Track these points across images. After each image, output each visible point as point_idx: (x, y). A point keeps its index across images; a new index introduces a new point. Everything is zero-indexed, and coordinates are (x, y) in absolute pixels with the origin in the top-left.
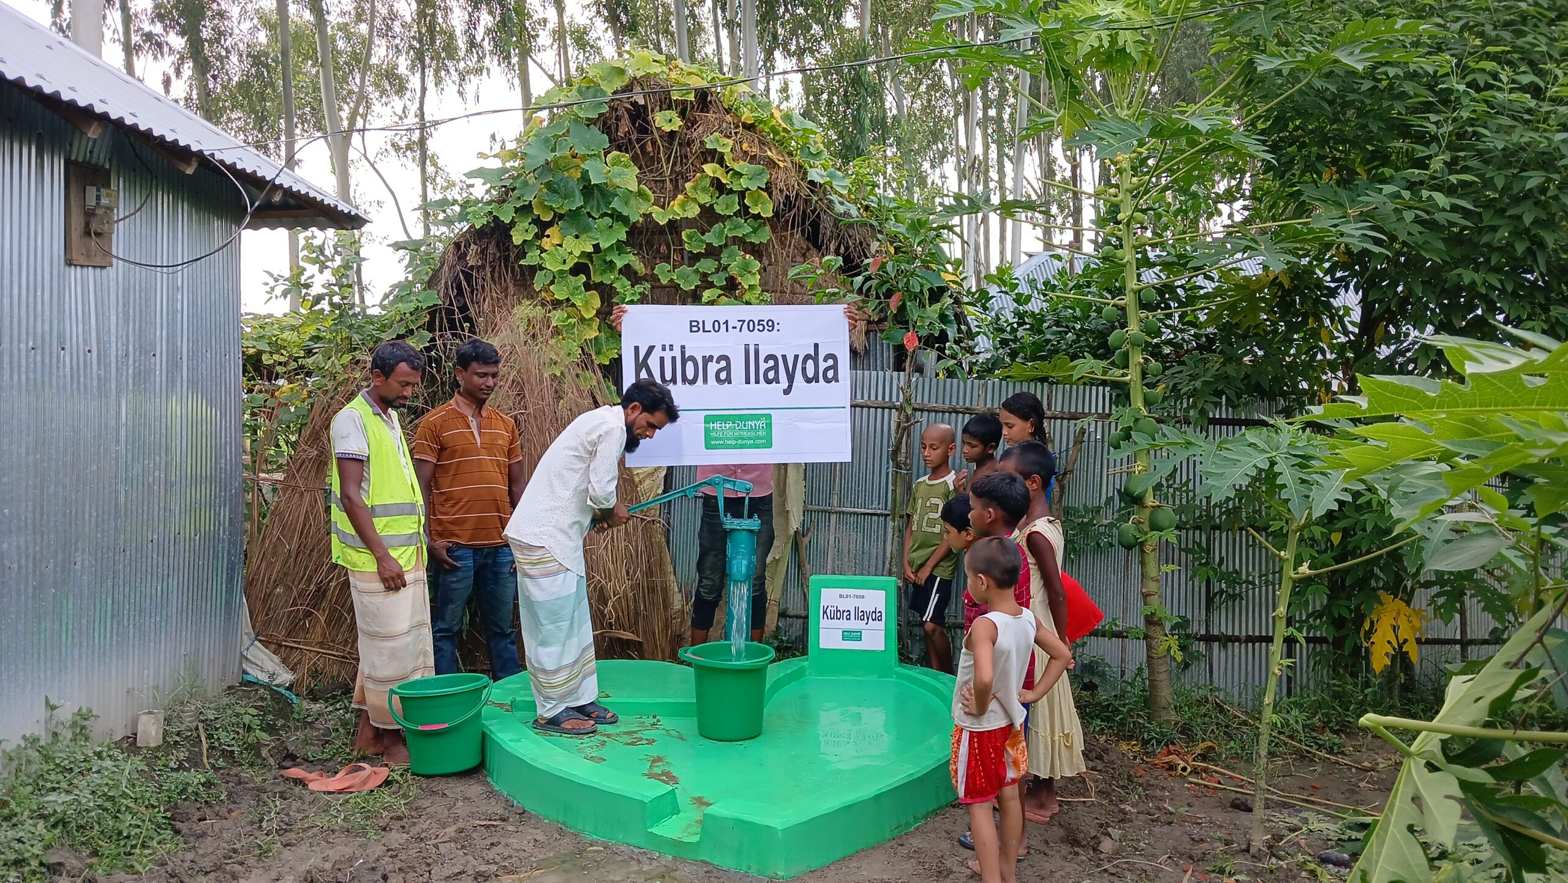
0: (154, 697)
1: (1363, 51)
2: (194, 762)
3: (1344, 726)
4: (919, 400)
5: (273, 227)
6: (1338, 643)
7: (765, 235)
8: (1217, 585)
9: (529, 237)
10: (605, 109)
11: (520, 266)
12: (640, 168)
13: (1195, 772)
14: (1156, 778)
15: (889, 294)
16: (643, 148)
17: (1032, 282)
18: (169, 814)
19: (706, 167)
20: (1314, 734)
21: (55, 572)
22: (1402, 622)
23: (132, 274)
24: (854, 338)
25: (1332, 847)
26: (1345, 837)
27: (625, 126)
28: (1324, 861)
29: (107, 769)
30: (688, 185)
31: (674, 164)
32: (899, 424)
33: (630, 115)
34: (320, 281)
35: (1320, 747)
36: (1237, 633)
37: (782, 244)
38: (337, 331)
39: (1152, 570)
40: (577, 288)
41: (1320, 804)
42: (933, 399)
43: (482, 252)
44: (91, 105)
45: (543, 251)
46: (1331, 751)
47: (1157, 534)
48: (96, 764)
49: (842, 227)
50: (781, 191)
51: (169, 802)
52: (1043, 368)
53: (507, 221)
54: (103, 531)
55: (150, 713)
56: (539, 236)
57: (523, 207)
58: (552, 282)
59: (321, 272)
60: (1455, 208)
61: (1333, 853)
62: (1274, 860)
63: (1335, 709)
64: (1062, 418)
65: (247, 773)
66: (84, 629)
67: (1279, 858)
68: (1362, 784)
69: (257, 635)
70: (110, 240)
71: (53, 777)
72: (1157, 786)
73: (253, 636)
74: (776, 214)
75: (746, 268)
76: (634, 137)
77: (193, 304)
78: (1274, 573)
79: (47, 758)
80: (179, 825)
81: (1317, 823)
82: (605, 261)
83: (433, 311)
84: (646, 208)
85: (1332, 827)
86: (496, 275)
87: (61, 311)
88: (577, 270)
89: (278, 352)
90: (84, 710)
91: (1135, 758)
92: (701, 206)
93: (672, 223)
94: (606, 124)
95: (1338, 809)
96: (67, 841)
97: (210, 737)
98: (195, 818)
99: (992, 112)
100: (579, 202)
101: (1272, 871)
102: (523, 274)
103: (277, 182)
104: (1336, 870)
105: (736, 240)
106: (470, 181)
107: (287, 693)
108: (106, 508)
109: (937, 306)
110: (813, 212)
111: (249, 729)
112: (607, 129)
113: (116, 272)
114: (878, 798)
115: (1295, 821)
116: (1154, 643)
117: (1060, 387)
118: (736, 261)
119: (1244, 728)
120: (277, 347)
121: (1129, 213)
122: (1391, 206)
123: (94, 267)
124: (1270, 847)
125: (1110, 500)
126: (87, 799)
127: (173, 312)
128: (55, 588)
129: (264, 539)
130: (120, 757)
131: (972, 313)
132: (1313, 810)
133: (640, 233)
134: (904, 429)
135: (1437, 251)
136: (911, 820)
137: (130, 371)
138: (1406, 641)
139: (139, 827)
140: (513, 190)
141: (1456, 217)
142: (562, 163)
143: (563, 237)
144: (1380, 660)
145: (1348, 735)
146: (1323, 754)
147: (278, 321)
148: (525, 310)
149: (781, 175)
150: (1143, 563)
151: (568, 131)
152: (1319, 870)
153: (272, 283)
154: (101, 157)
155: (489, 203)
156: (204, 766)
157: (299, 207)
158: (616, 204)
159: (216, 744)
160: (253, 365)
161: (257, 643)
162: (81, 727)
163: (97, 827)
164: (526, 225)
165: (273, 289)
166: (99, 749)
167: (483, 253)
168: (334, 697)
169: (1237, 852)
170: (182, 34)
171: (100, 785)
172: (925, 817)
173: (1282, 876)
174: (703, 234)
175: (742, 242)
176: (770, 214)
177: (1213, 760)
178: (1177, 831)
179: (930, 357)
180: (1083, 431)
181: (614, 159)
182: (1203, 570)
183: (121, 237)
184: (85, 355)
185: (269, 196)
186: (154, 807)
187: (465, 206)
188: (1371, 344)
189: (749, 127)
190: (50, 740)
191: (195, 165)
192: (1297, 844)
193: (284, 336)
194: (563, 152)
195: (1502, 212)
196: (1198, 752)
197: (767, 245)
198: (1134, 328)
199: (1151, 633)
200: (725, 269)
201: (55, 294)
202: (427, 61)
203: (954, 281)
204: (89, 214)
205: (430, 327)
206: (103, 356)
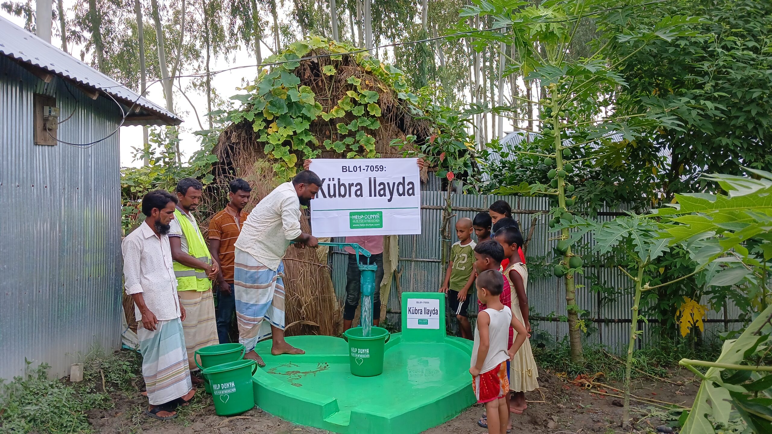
0: (79, 357)
1: (670, 32)
2: (99, 389)
3: (667, 363)
4: (454, 205)
5: (136, 125)
6: (664, 322)
7: (377, 125)
8: (603, 294)
9: (262, 128)
10: (298, 65)
11: (257, 142)
12: (316, 93)
13: (594, 387)
14: (575, 390)
15: (439, 153)
16: (317, 84)
17: (509, 147)
18: (86, 415)
19: (348, 93)
20: (653, 368)
21: (30, 296)
22: (695, 311)
23: (67, 149)
24: (422, 175)
25: (663, 424)
26: (670, 419)
27: (308, 73)
28: (660, 431)
29: (55, 393)
30: (339, 102)
31: (333, 91)
32: (445, 217)
33: (311, 68)
34: (158, 151)
35: (656, 374)
36: (613, 318)
37: (386, 129)
38: (167, 175)
39: (571, 287)
40: (285, 153)
41: (657, 402)
42: (461, 204)
43: (238, 136)
44: (46, 67)
45: (268, 135)
46: (661, 376)
47: (573, 269)
48: (50, 391)
49: (415, 121)
50: (385, 104)
51: (86, 409)
52: (515, 188)
53: (251, 121)
54: (53, 275)
55: (76, 365)
56: (266, 127)
57: (259, 114)
58: (273, 150)
59: (159, 146)
60: (717, 109)
61: (664, 427)
63: (663, 355)
64: (525, 213)
65: (124, 394)
66: (44, 324)
67: (637, 430)
68: (677, 392)
69: (129, 325)
70: (56, 132)
71: (29, 397)
72: (576, 395)
73: (127, 326)
74: (383, 115)
75: (368, 142)
76: (312, 79)
77: (96, 163)
78: (631, 288)
79: (26, 388)
80: (91, 420)
81: (655, 412)
82: (299, 139)
83: (215, 165)
84: (319, 113)
85: (663, 414)
86: (246, 147)
87: (32, 168)
88: (285, 144)
89: (138, 186)
90: (44, 364)
91: (564, 381)
92: (346, 112)
93: (331, 120)
94: (299, 73)
95: (665, 404)
96: (36, 429)
97: (106, 376)
98: (99, 417)
99: (488, 64)
100: (286, 110)
102: (258, 146)
103: (138, 103)
105: (363, 128)
106: (232, 101)
108: (54, 263)
109: (462, 159)
110: (401, 114)
111: (126, 372)
112: (299, 75)
113: (59, 148)
114: (437, 403)
115: (644, 411)
116: (572, 323)
117: (524, 198)
118: (363, 138)
119: (618, 365)
120: (138, 184)
121: (557, 112)
122: (685, 108)
123: (48, 146)
124: (632, 424)
125: (549, 253)
126: (46, 408)
127: (87, 167)
128: (30, 304)
130: (62, 387)
131: (480, 162)
132: (653, 406)
133: (316, 125)
134: (447, 220)
135: (708, 129)
136: (454, 413)
137: (66, 196)
138: (697, 321)
139: (71, 421)
140: (253, 105)
141: (718, 113)
142: (277, 92)
143: (278, 128)
144: (685, 330)
145: (669, 368)
146: (657, 377)
147: (138, 170)
148: (260, 164)
149: (385, 96)
150: (566, 284)
151: (280, 76)
153: (135, 152)
154: (51, 92)
155: (242, 112)
156: (103, 391)
157: (148, 115)
158: (304, 111)
159: (110, 380)
160: (126, 192)
161: (129, 329)
162: (42, 372)
163: (51, 422)
164: (260, 122)
165: (136, 155)
166: (51, 383)
167: (239, 136)
169: (616, 427)
170: (90, 31)
171: (52, 401)
172: (461, 411)
174: (347, 125)
175: (366, 129)
176: (380, 115)
177: (603, 381)
178: (586, 417)
179: (459, 184)
180: (535, 220)
181: (303, 89)
182: (596, 287)
183: (61, 131)
184: (44, 189)
185: (134, 110)
186: (79, 411)
187: (230, 113)
188: (677, 174)
189: (369, 73)
190: (27, 379)
191: (97, 95)
192: (646, 422)
193: (142, 178)
194: (278, 86)
195: (740, 109)
196: (596, 377)
197: (378, 130)
198: (560, 168)
199: (571, 319)
200: (358, 142)
201: (29, 159)
202: (210, 43)
203: (471, 147)
204: (45, 120)
205: (213, 172)
206: (53, 189)
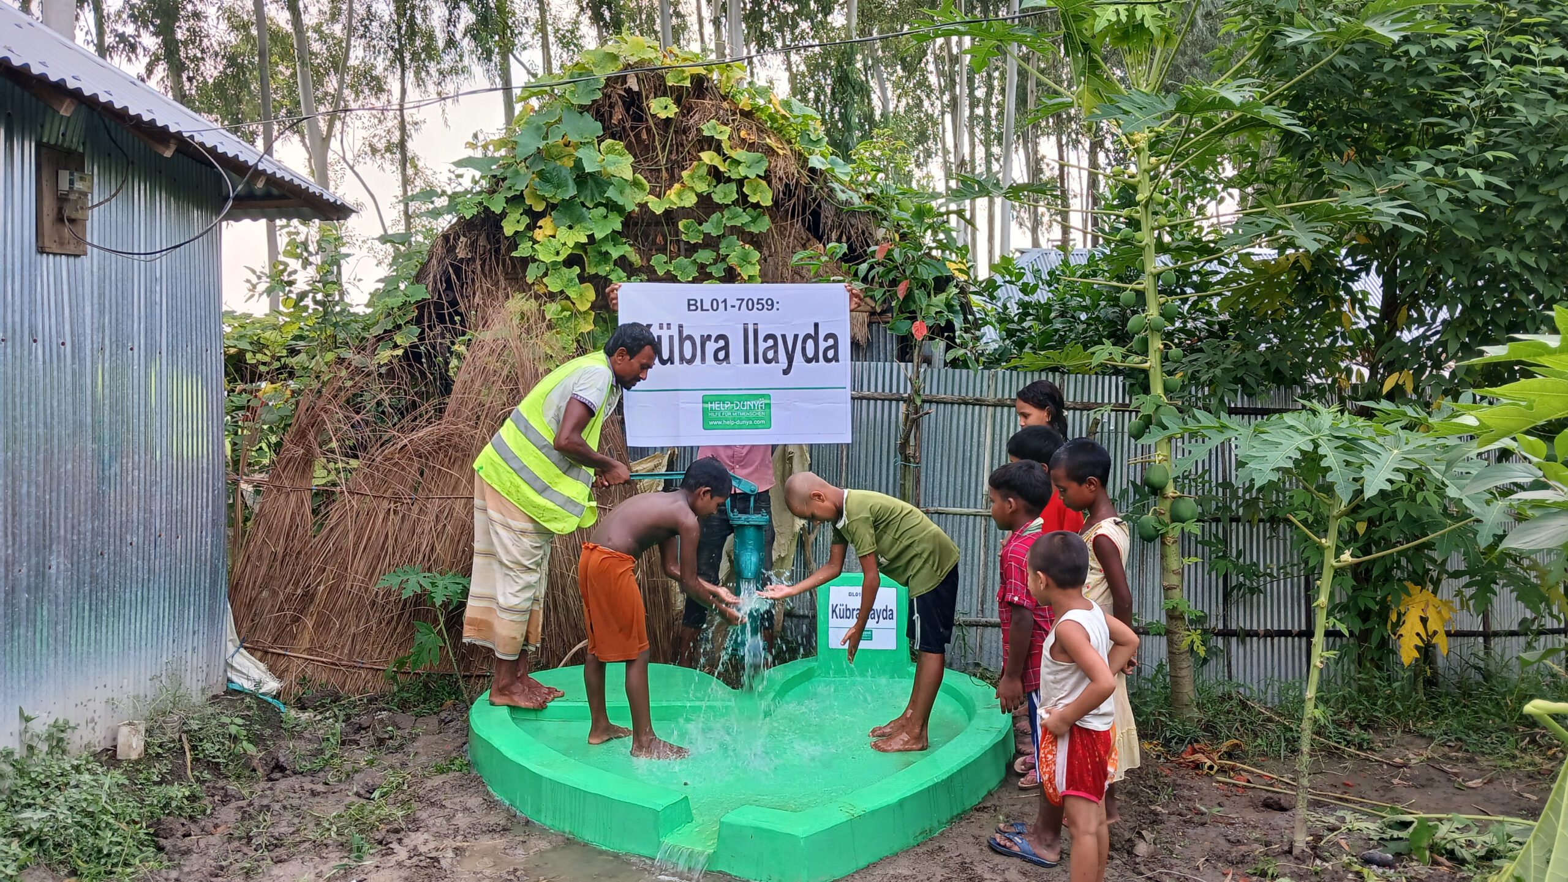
0: (135, 707)
1: (1393, 22)
2: (176, 775)
3: (1371, 721)
4: (927, 392)
5: (255, 219)
6: (1363, 637)
7: (764, 225)
8: (1234, 578)
9: (521, 228)
10: (598, 96)
11: (512, 258)
12: (635, 156)
13: (1222, 770)
14: (1183, 777)
15: (894, 283)
16: (638, 136)
17: (1036, 273)
18: (152, 831)
19: (703, 155)
20: (1342, 730)
21: (29, 576)
22: (1431, 615)
23: (107, 263)
24: (856, 330)
25: (1374, 847)
26: (1387, 836)
27: (618, 114)
28: (1368, 862)
29: (85, 783)
30: (685, 174)
31: (670, 152)
32: (907, 416)
33: (624, 103)
34: (303, 279)
35: (1348, 743)
36: (1255, 627)
37: (782, 234)
38: (321, 329)
39: (1174, 562)
40: (571, 280)
41: (1354, 802)
42: (942, 390)
43: (472, 244)
44: (63, 80)
45: (535, 242)
46: (1360, 747)
47: (1179, 525)
48: (74, 779)
49: (845, 212)
50: (781, 179)
51: (152, 817)
52: (1055, 357)
53: (498, 211)
54: (79, 533)
55: (130, 724)
56: (532, 227)
57: (514, 198)
58: (546, 274)
59: (304, 268)
60: (1489, 186)
61: (1376, 853)
62: (1318, 862)
63: (1362, 704)
64: (1075, 409)
65: (233, 787)
66: (60, 636)
67: (1324, 860)
68: (1396, 781)
69: (243, 641)
70: (85, 226)
71: (28, 793)
72: (1184, 786)
73: (238, 643)
74: (776, 202)
75: (745, 259)
76: (628, 125)
77: (172, 296)
78: (1293, 565)
79: (22, 773)
80: (162, 842)
81: (1354, 821)
82: (600, 253)
83: (421, 306)
84: (641, 197)
85: (1372, 826)
86: (487, 268)
87: (33, 302)
88: (570, 262)
89: (260, 351)
90: (61, 722)
91: (1158, 757)
92: (699, 195)
93: (667, 213)
94: (599, 111)
95: (1373, 807)
96: (43, 861)
97: (194, 748)
98: (179, 834)
99: (980, 111)
100: (572, 191)
101: (1317, 873)
102: (514, 267)
103: (261, 167)
104: (1381, 870)
105: (733, 230)
106: (460, 171)
107: (275, 702)
108: (83, 508)
109: (942, 297)
110: (814, 200)
111: (235, 739)
112: (599, 116)
113: (91, 261)
114: (901, 803)
115: (1332, 820)
116: (1175, 638)
117: (1072, 377)
118: (735, 251)
119: (1271, 725)
120: (259, 346)
121: (1147, 194)
122: (1422, 183)
123: (68, 255)
124: (1314, 848)
125: (1124, 493)
126: (64, 815)
127: (150, 305)
128: (28, 592)
129: (248, 542)
130: (100, 770)
131: (977, 301)
132: (1348, 809)
133: (636, 224)
134: (913, 422)
135: (1469, 229)
136: (935, 824)
137: (107, 365)
138: (1435, 633)
139: (120, 844)
140: (504, 179)
141: (1489, 196)
142: (554, 151)
143: (557, 227)
144: (1408, 652)
145: (1376, 730)
146: (1352, 750)
147: (260, 321)
148: (518, 303)
149: (781, 163)
150: (1163, 557)
151: (560, 120)
152: (1365, 871)
153: (254, 280)
154: (74, 142)
155: (479, 193)
156: (188, 780)
157: (283, 197)
158: (611, 193)
159: (201, 756)
160: (234, 365)
161: (242, 650)
162: (57, 742)
163: (75, 845)
164: (517, 216)
165: (254, 286)
166: (75, 763)
167: (473, 246)
168: (323, 705)
169: (1279, 854)
170: (156, 34)
171: (78, 801)
172: (951, 821)
173: (1327, 878)
174: (700, 224)
175: (740, 232)
176: (769, 203)
177: (1238, 758)
178: (1212, 832)
179: (939, 346)
180: (1096, 422)
181: (608, 147)
182: (1222, 563)
183: (96, 225)
184: (58, 348)
185: (250, 183)
186: (136, 823)
187: (453, 197)
188: (1394, 327)
189: (747, 115)
190: (25, 753)
191: (173, 148)
192: (1338, 844)
193: (267, 334)
194: (555, 140)
195: (1533, 188)
196: (1224, 749)
197: (766, 235)
198: (1153, 312)
199: (1173, 628)
200: (724, 260)
201: (26, 283)
202: (407, 61)
203: (960, 270)
204: (62, 200)
205: (418, 321)
206: (78, 349)
